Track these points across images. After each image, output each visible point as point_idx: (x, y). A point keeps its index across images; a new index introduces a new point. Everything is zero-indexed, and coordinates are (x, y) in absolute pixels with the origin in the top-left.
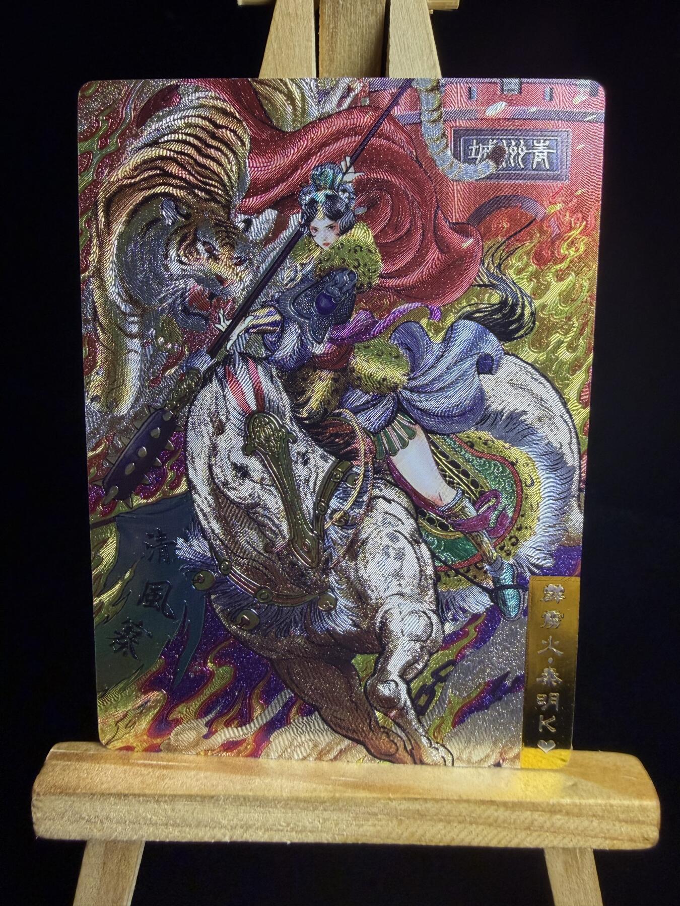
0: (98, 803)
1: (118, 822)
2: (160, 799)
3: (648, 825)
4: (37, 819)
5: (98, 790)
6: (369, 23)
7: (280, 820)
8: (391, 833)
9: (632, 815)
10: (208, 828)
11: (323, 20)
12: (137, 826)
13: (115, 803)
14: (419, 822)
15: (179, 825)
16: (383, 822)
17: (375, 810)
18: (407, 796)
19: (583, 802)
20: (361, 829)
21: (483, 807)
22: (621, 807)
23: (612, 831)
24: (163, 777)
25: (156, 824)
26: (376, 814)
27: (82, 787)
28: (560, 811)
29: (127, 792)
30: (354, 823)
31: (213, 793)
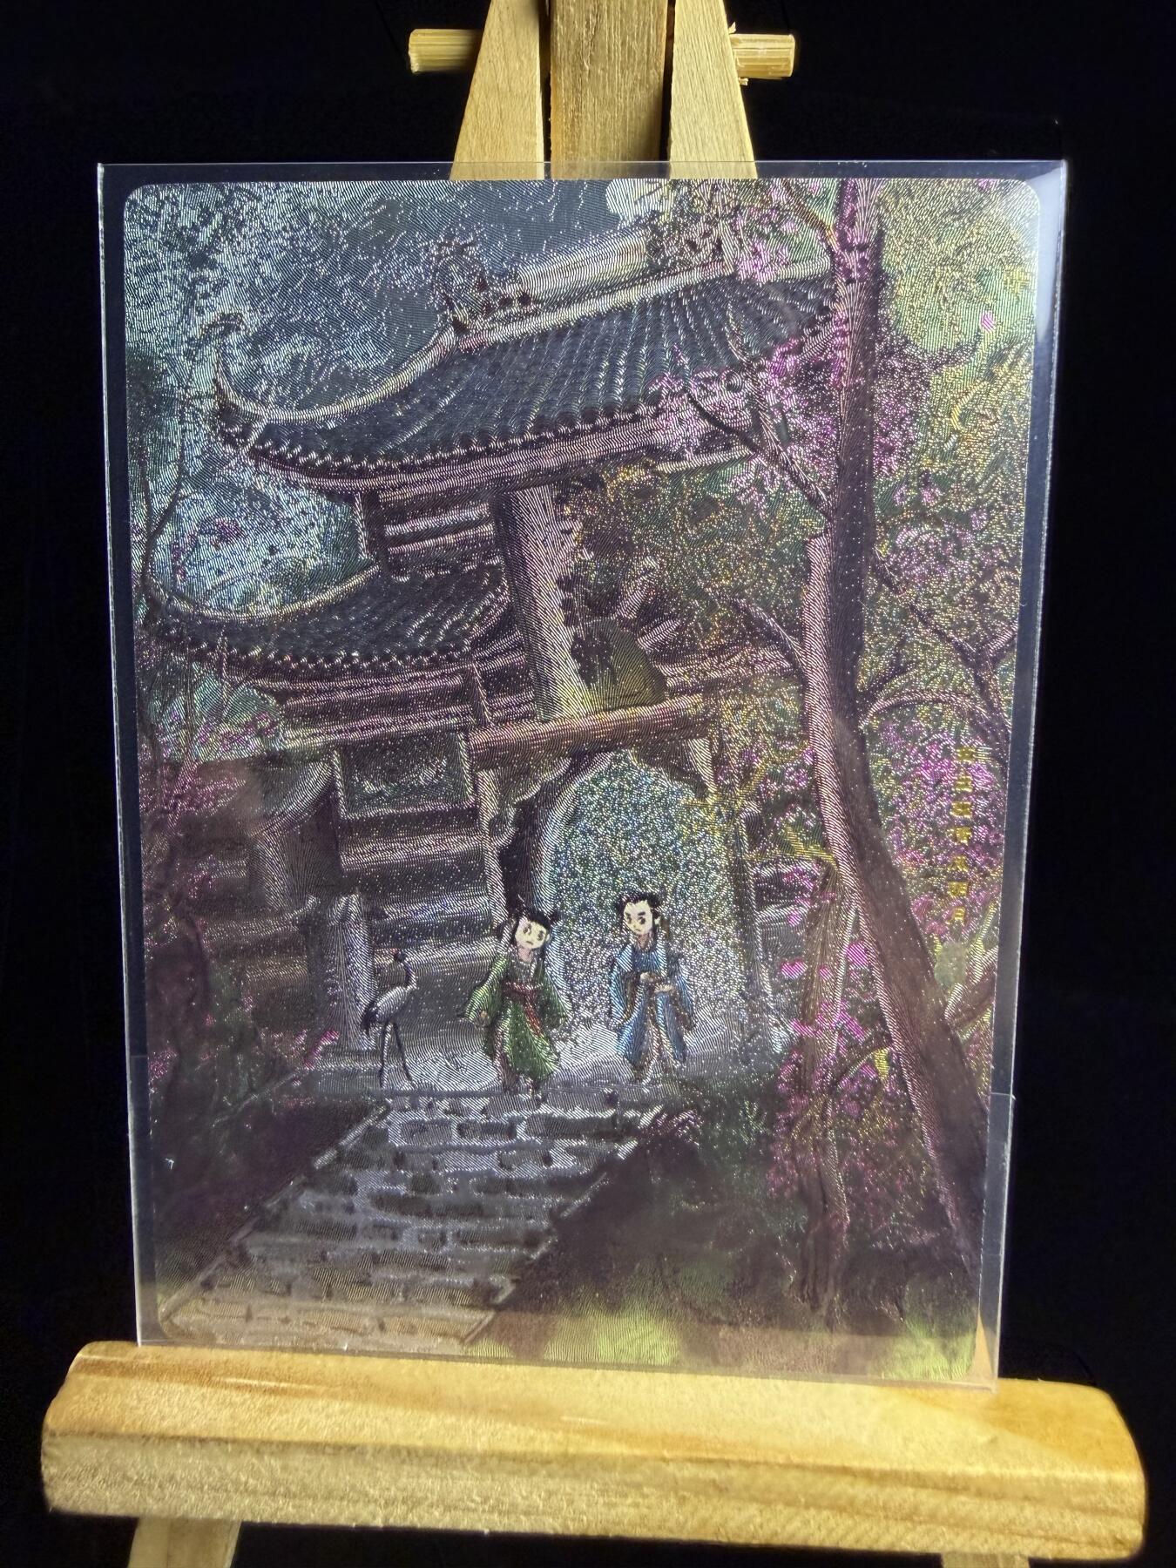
0: (154, 1453)
1: (190, 1486)
2: (263, 1448)
3: (1121, 1515)
4: (51, 1479)
5: (155, 1429)
6: (634, 100)
7: (471, 1491)
8: (665, 1521)
9: (1093, 1498)
10: (345, 1503)
11: (556, 97)
12: (222, 1495)
13: (185, 1455)
14: (715, 1501)
15: (295, 1496)
16: (653, 1500)
17: (638, 1477)
18: (695, 1455)
19: (1007, 1472)
20: (613, 1512)
21: (828, 1479)
22: (1073, 1483)
23: (1058, 1527)
24: (268, 1410)
25: (254, 1492)
26: (638, 1486)
27: (128, 1422)
28: (966, 1489)
29: (204, 1435)
30: (601, 1500)
31: (354, 1441)
